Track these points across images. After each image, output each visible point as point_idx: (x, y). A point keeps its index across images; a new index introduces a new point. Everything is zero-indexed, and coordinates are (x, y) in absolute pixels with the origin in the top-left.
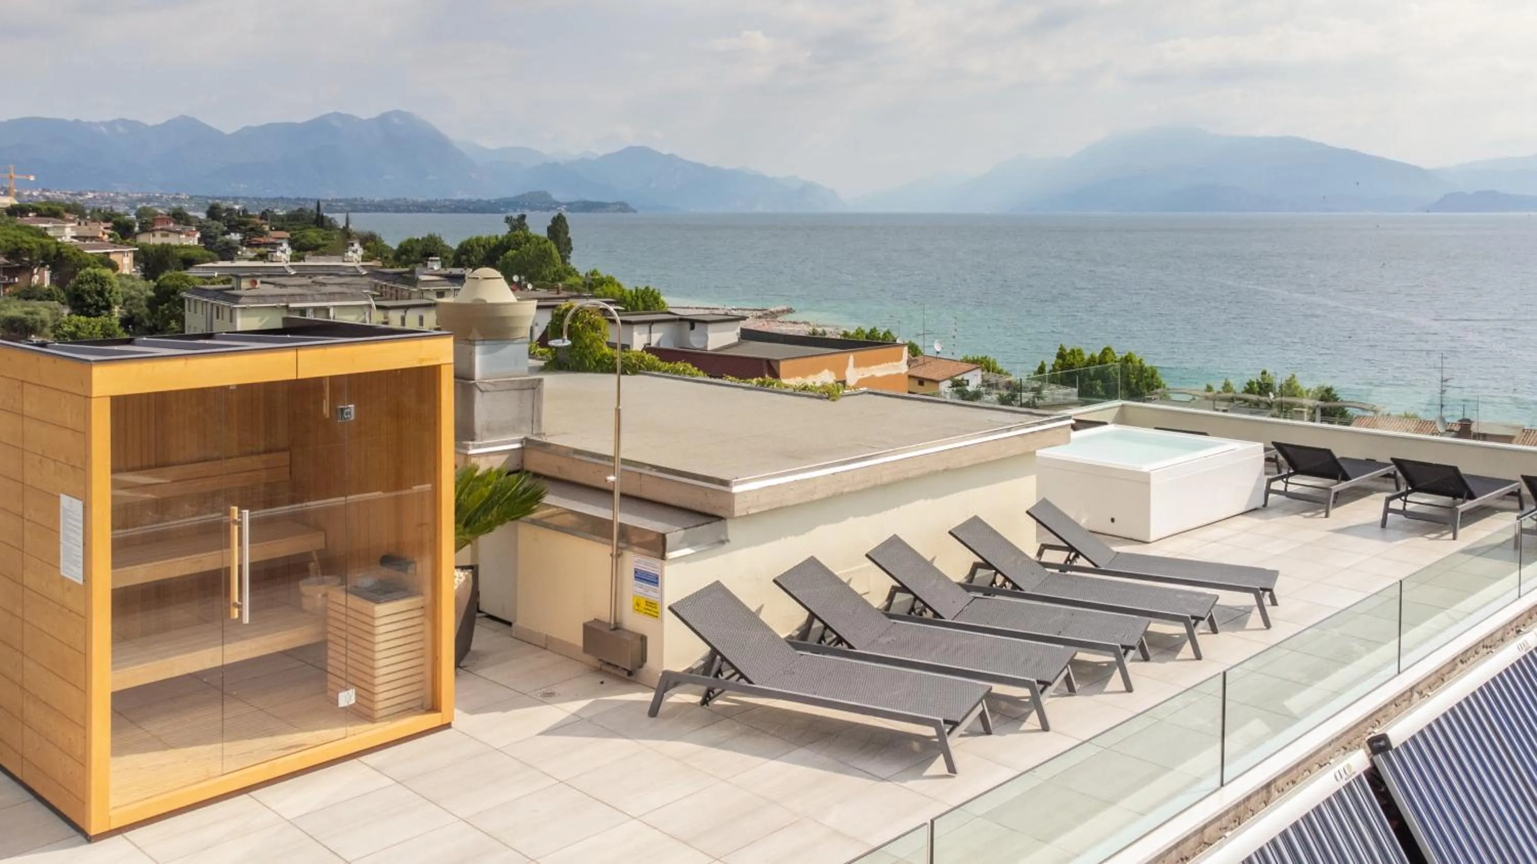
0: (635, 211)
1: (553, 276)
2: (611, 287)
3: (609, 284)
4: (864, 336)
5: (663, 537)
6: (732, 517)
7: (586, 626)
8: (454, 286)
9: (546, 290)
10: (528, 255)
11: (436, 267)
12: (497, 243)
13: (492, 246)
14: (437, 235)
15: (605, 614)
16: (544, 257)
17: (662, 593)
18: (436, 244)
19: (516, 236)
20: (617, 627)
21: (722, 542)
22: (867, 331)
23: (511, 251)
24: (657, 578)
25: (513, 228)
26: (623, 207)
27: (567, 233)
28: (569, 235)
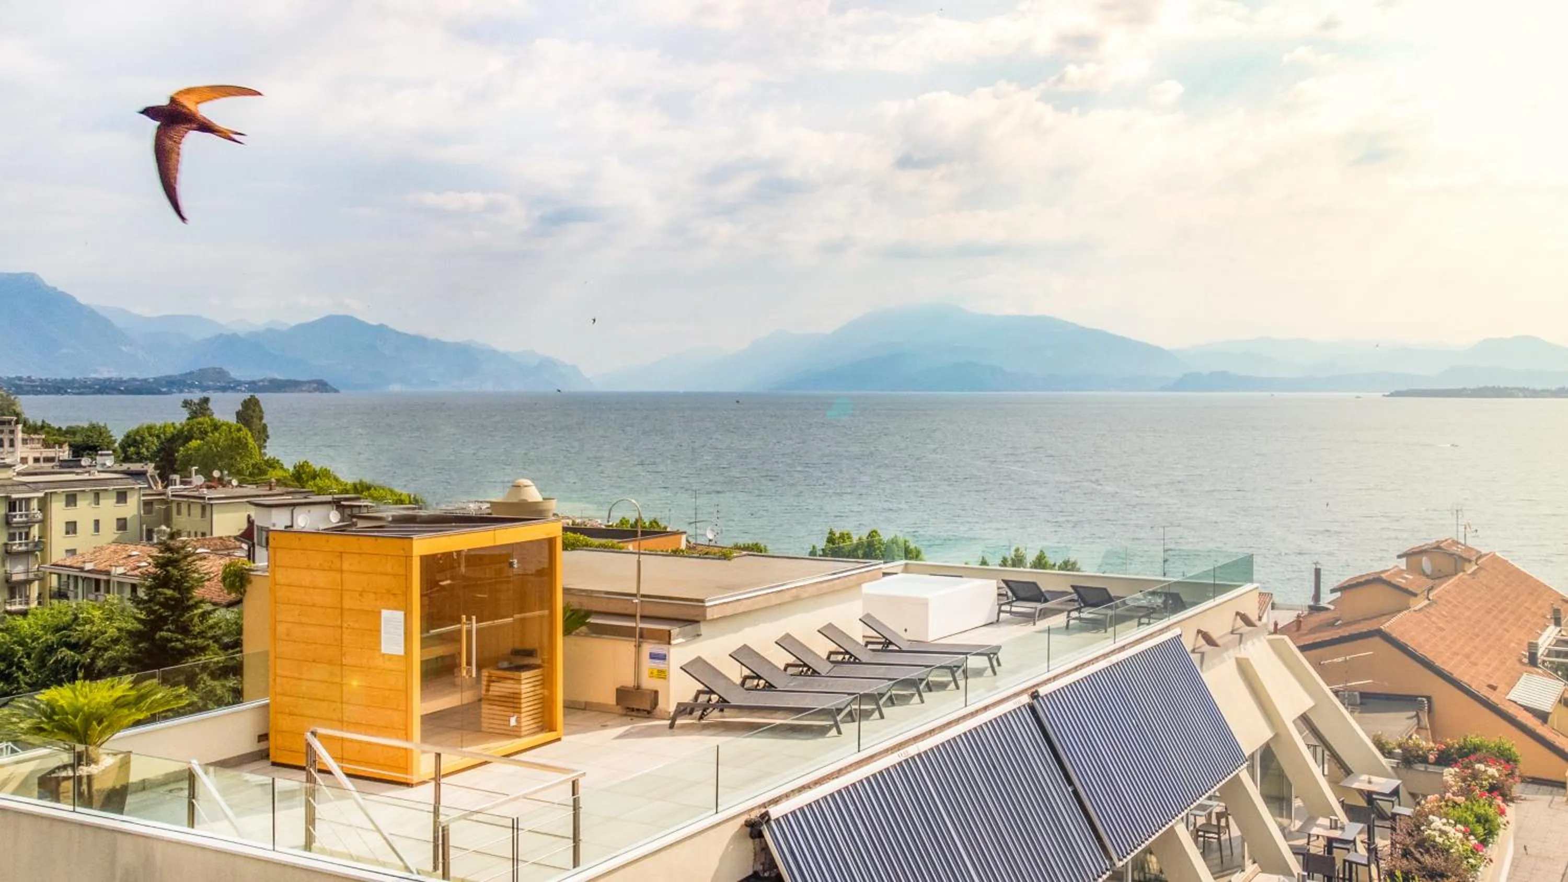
0: (336, 391)
1: (251, 469)
2: (327, 481)
3: (323, 478)
4: (629, 526)
5: (669, 631)
6: (705, 620)
7: (618, 690)
8: (139, 484)
9: (254, 486)
10: (217, 445)
11: (109, 462)
12: (175, 432)
13: (169, 435)
14: (102, 424)
15: (629, 682)
16: (239, 446)
17: (669, 665)
18: (101, 434)
19: (199, 423)
20: (638, 688)
21: (699, 635)
22: (632, 521)
23: (194, 441)
24: (665, 656)
25: (194, 415)
26: (322, 386)
27: (261, 418)
28: (264, 421)
